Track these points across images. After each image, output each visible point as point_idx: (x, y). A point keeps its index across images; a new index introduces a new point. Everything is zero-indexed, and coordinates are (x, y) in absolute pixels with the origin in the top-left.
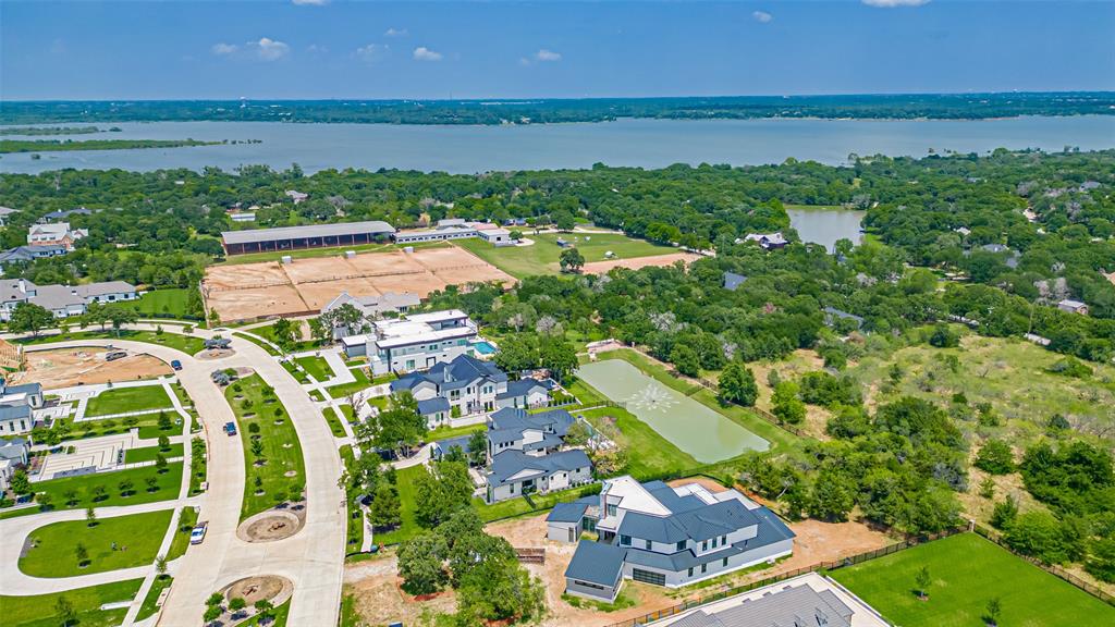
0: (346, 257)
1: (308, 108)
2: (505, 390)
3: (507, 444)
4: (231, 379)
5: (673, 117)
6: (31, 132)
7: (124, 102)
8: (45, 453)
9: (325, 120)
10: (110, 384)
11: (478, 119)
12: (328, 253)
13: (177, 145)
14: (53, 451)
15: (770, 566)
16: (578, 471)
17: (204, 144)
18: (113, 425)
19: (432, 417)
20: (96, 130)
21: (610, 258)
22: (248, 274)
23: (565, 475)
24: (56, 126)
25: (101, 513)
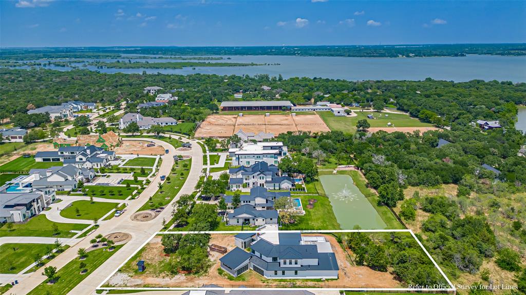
0: (265, 116)
1: (309, 49)
2: (271, 180)
3: (247, 202)
4: (180, 159)
5: (502, 54)
6: (199, 59)
7: (239, 47)
8: (99, 176)
9: (314, 55)
10: (138, 156)
11: (387, 54)
12: (260, 113)
13: (246, 65)
14: (103, 176)
15: (322, 281)
16: (271, 219)
17: (256, 65)
18: (126, 170)
19: (234, 186)
20: (222, 58)
21: (390, 126)
22: (223, 119)
23: (263, 220)
24: (208, 57)
25: (96, 199)
